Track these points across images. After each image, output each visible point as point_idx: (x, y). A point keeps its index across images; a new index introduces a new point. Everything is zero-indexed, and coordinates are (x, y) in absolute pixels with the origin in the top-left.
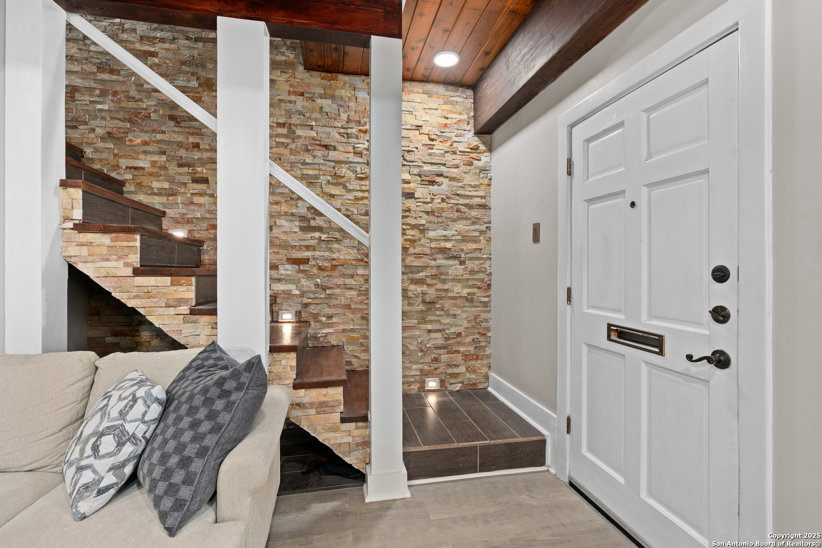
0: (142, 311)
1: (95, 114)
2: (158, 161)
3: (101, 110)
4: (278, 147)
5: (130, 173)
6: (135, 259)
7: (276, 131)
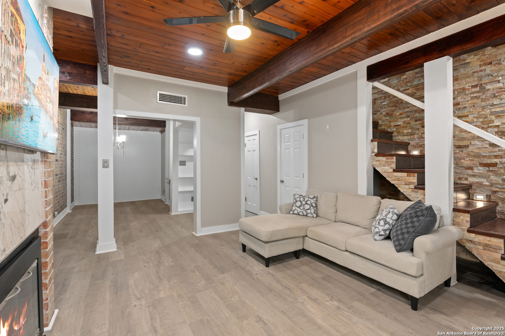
0: (396, 186)
1: (382, 107)
2: (406, 121)
3: (384, 105)
4: (473, 100)
5: (395, 128)
6: (394, 166)
7: (471, 91)
